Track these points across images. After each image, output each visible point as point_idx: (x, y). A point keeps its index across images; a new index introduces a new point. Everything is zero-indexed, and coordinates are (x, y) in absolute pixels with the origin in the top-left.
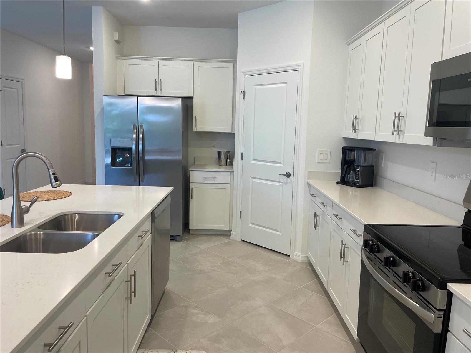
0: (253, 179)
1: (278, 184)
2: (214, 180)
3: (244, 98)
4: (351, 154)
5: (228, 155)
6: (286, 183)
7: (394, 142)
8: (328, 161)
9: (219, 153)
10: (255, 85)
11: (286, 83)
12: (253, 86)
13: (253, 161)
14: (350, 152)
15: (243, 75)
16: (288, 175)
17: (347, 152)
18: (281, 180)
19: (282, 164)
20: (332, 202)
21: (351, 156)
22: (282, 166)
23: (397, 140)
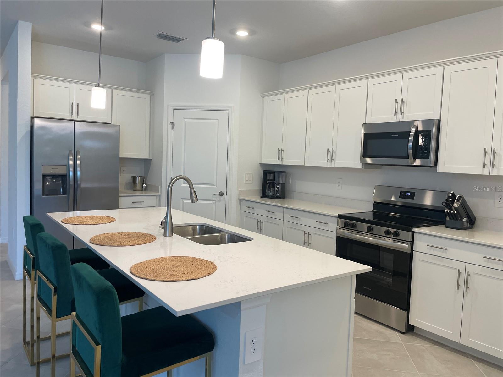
0: (183, 200)
1: (211, 202)
2: (142, 205)
3: (173, 128)
4: (270, 176)
5: (144, 180)
6: (219, 201)
7: (326, 166)
8: (251, 182)
9: (134, 179)
10: (184, 118)
11: (217, 119)
12: (183, 119)
13: (183, 184)
14: (269, 174)
15: (171, 109)
16: (221, 194)
17: (267, 174)
18: (214, 199)
19: (214, 185)
20: (284, 208)
21: (270, 177)
22: (215, 187)
23: (328, 165)
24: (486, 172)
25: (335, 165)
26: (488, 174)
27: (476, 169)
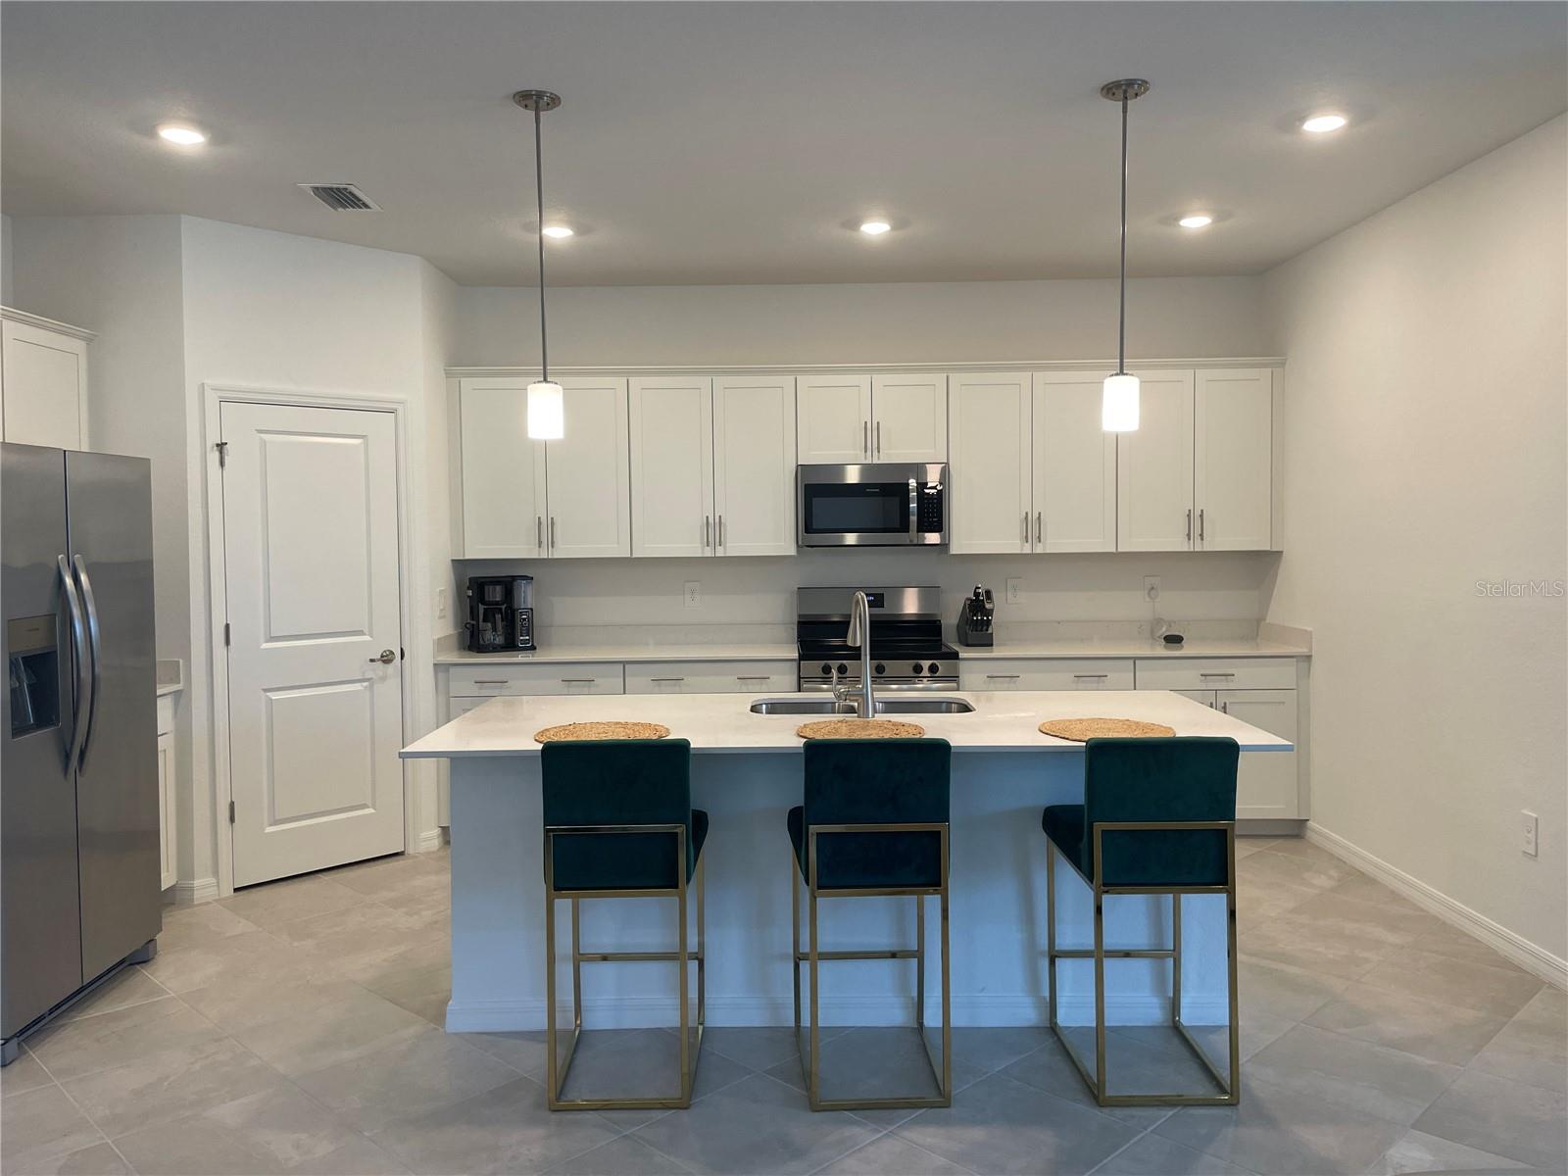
0: (270, 694)
3: (222, 464)
4: (495, 590)
6: (383, 679)
10: (260, 431)
12: (255, 432)
13: (267, 642)
14: (489, 587)
15: (212, 399)
16: (387, 659)
17: (486, 587)
18: (368, 676)
19: (365, 634)
20: (624, 663)
21: (496, 594)
22: (367, 638)
23: (708, 553)
24: (1027, 550)
25: (725, 553)
26: (1029, 552)
27: (1012, 545)
